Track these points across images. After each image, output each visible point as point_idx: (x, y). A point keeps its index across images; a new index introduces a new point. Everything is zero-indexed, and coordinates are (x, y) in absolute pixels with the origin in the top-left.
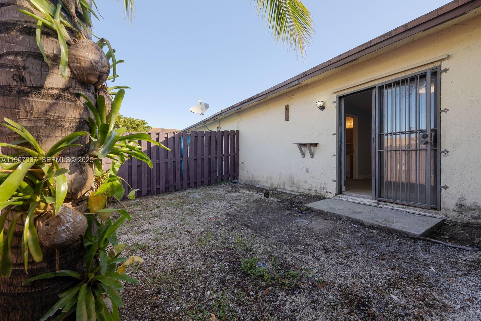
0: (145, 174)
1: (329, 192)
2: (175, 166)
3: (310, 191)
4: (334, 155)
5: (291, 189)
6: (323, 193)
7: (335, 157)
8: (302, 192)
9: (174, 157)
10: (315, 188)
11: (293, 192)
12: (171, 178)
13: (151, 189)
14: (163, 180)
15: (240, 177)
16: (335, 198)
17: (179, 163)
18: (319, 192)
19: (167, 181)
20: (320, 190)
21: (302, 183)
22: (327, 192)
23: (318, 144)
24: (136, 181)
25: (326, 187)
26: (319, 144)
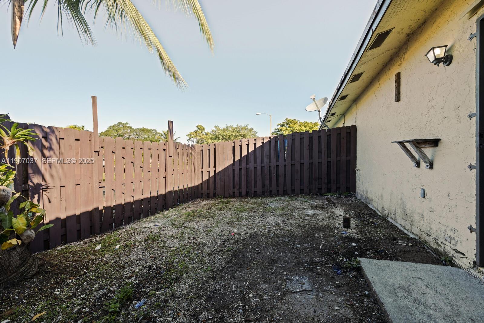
0: (244, 177)
1: (462, 253)
2: (270, 170)
3: (428, 238)
4: (471, 167)
5: (403, 223)
6: (448, 248)
7: (474, 171)
8: (416, 235)
9: (270, 161)
10: (436, 234)
11: (405, 229)
12: (267, 182)
13: (250, 191)
14: (259, 184)
15: (358, 190)
16: (472, 270)
17: (275, 168)
18: (442, 245)
19: (263, 185)
20: (444, 241)
21: (416, 218)
22: (457, 252)
23: (439, 140)
24: (238, 182)
25: (456, 239)
26: (442, 141)
